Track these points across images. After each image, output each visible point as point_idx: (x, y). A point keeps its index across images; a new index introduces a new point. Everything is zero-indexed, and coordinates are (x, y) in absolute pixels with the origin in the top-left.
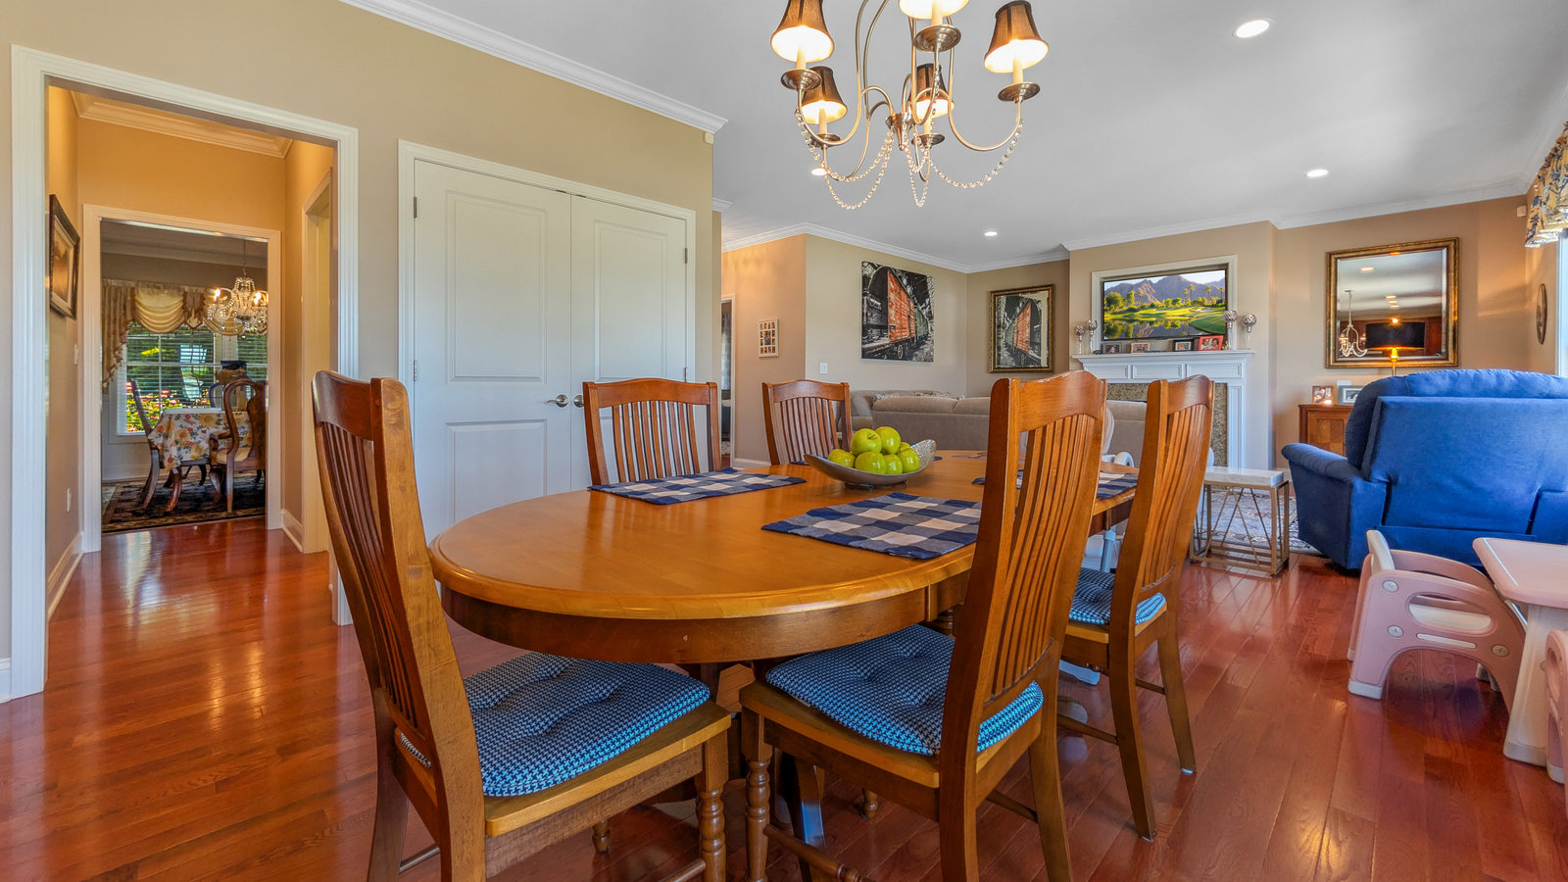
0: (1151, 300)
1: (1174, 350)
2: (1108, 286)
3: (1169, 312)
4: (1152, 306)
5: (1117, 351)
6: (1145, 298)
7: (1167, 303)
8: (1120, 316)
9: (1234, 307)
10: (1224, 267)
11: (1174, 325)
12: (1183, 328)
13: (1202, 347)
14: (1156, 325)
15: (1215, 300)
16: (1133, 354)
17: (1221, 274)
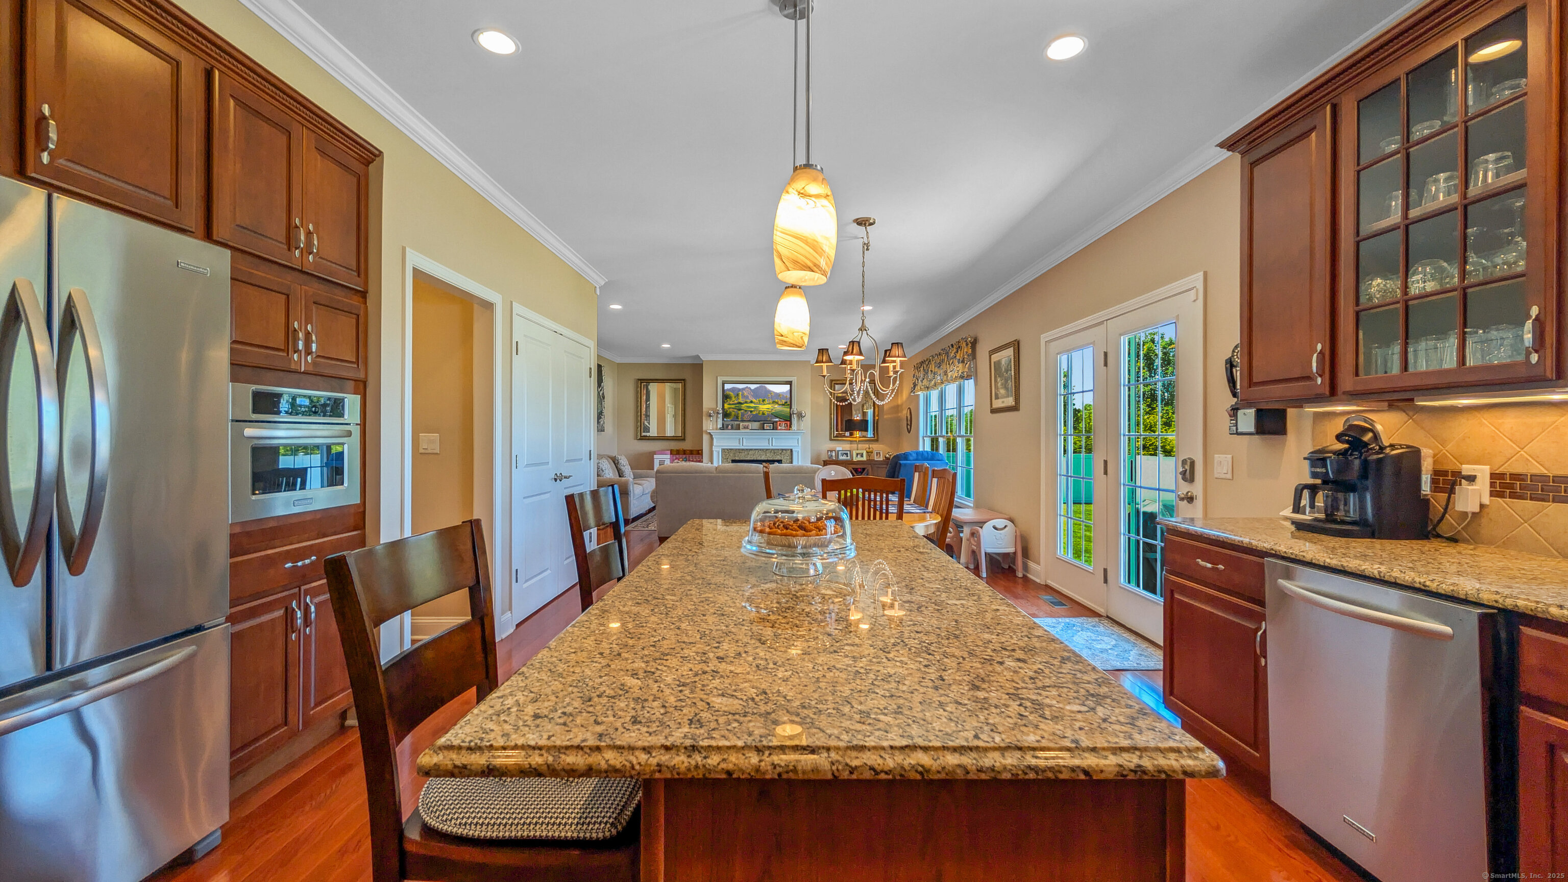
0: (751, 398)
1: (764, 429)
2: (727, 386)
3: (761, 406)
4: (751, 402)
5: (732, 428)
6: (747, 397)
7: (759, 400)
8: (733, 406)
9: (794, 407)
10: (790, 383)
11: (763, 414)
12: (768, 416)
13: (779, 428)
14: (753, 413)
15: (784, 401)
16: (742, 431)
17: (787, 387)
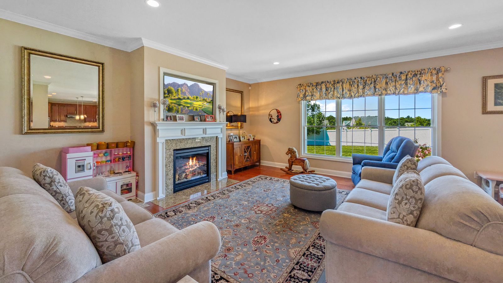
0: (188, 94)
3: (195, 103)
4: (188, 98)
6: (185, 93)
7: (194, 98)
8: (174, 101)
10: (213, 84)
11: (196, 110)
14: (190, 109)
15: (210, 99)
